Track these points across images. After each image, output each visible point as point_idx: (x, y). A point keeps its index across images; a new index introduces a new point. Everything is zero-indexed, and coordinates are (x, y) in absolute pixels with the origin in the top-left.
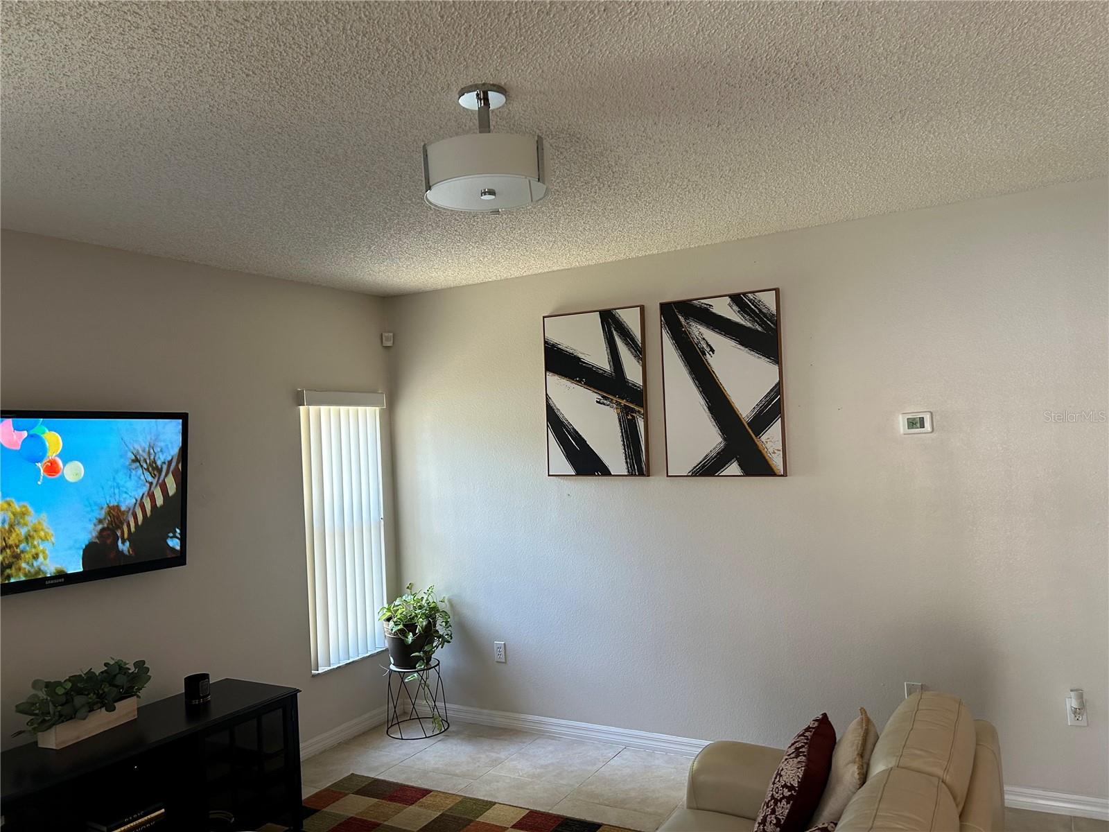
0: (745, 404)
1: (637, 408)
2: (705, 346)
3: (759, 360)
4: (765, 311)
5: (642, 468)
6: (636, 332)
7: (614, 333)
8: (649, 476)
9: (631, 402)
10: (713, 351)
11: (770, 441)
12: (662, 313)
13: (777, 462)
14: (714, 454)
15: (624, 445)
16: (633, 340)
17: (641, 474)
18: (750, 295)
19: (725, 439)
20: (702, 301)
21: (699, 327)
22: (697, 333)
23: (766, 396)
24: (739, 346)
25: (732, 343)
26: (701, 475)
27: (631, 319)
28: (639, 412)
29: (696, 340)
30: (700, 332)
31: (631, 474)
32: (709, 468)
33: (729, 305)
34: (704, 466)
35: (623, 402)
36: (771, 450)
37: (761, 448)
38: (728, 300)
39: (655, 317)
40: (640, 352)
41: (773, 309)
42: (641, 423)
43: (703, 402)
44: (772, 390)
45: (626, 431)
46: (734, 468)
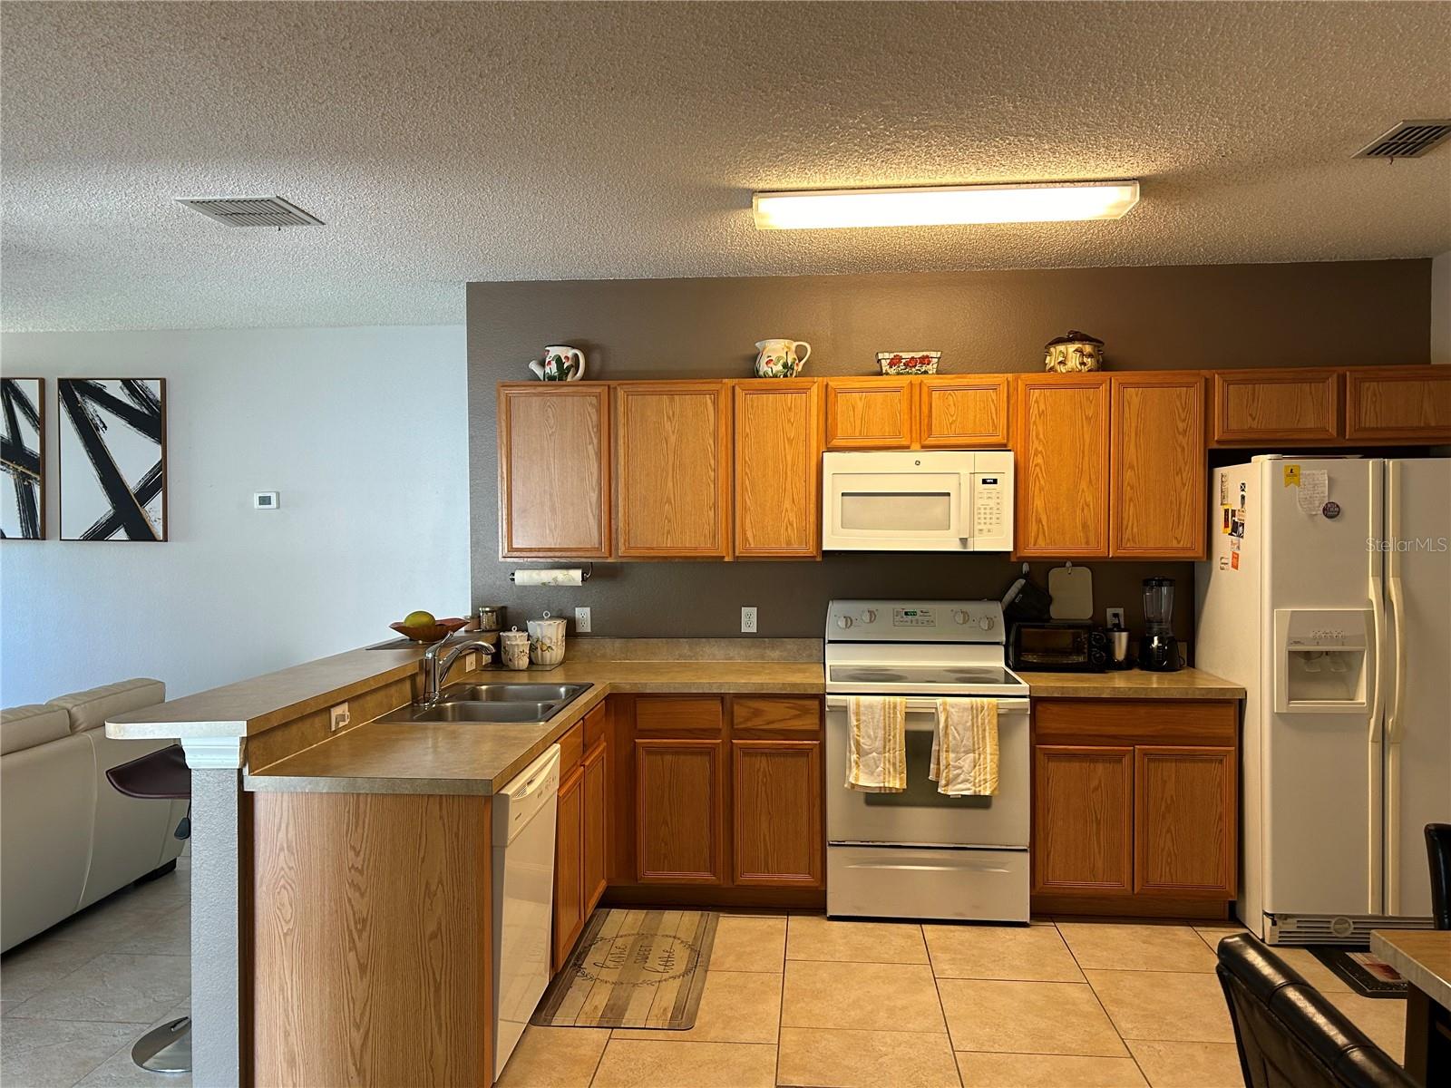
0: (133, 479)
1: (33, 475)
2: (98, 422)
3: (146, 440)
4: (151, 397)
5: (37, 533)
6: (35, 402)
7: (13, 401)
8: (44, 539)
9: (28, 469)
10: (106, 427)
11: (153, 509)
12: (59, 388)
13: (158, 529)
14: (104, 520)
15: (19, 509)
16: (31, 410)
17: (36, 538)
18: (139, 381)
19: (114, 508)
20: (97, 381)
21: (94, 404)
22: (92, 410)
23: (150, 471)
24: (128, 425)
25: (123, 422)
26: (92, 540)
27: (30, 391)
28: (36, 479)
29: (90, 416)
30: (93, 409)
31: (26, 538)
32: (99, 534)
33: (121, 387)
34: (94, 531)
35: (20, 469)
36: (153, 519)
37: (145, 517)
38: (120, 383)
39: (53, 391)
40: (39, 422)
41: (158, 396)
42: (37, 490)
43: (95, 473)
44: (155, 466)
45: (22, 497)
46: (121, 534)
